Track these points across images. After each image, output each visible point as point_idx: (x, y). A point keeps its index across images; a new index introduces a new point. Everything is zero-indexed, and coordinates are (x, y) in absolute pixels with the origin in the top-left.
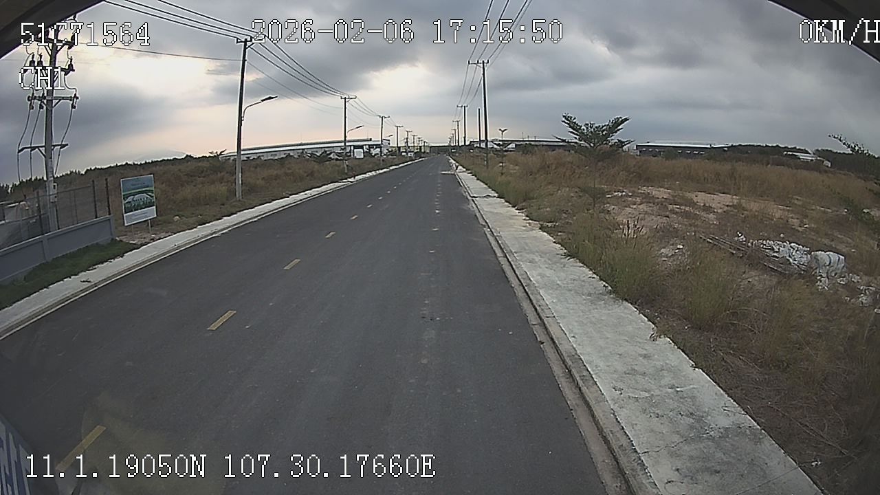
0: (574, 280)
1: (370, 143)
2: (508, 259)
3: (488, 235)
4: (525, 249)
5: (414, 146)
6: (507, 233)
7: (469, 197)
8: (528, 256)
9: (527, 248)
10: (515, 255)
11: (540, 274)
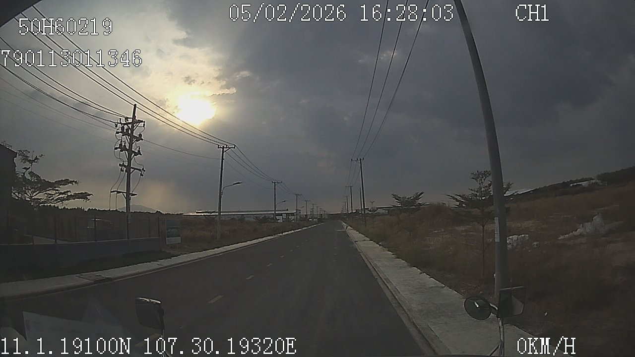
1: (287, 212)
5: (317, 214)
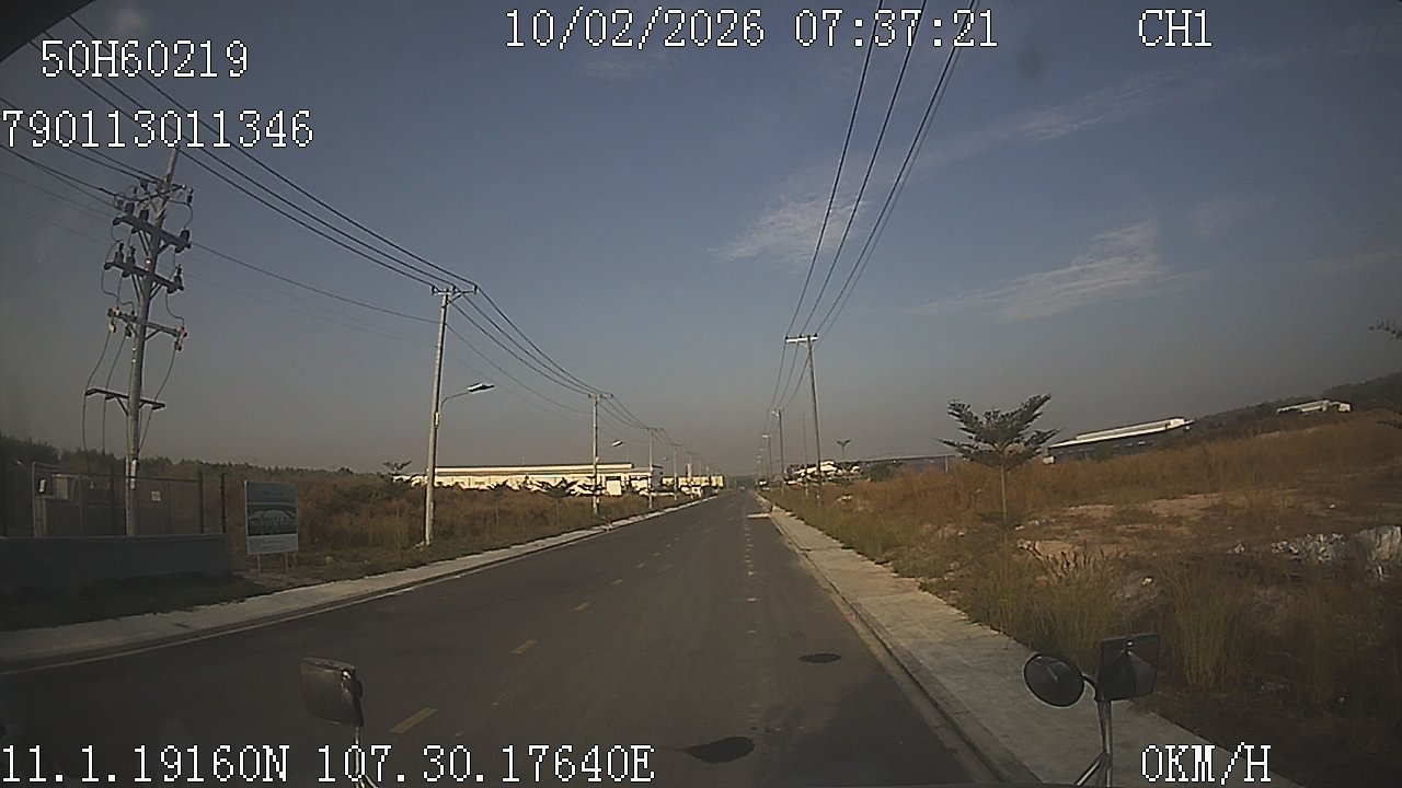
0: (989, 656)
2: (877, 638)
3: (839, 605)
4: (903, 621)
6: (868, 599)
7: (798, 551)
8: (908, 629)
9: (904, 618)
10: (888, 629)
11: (933, 654)
